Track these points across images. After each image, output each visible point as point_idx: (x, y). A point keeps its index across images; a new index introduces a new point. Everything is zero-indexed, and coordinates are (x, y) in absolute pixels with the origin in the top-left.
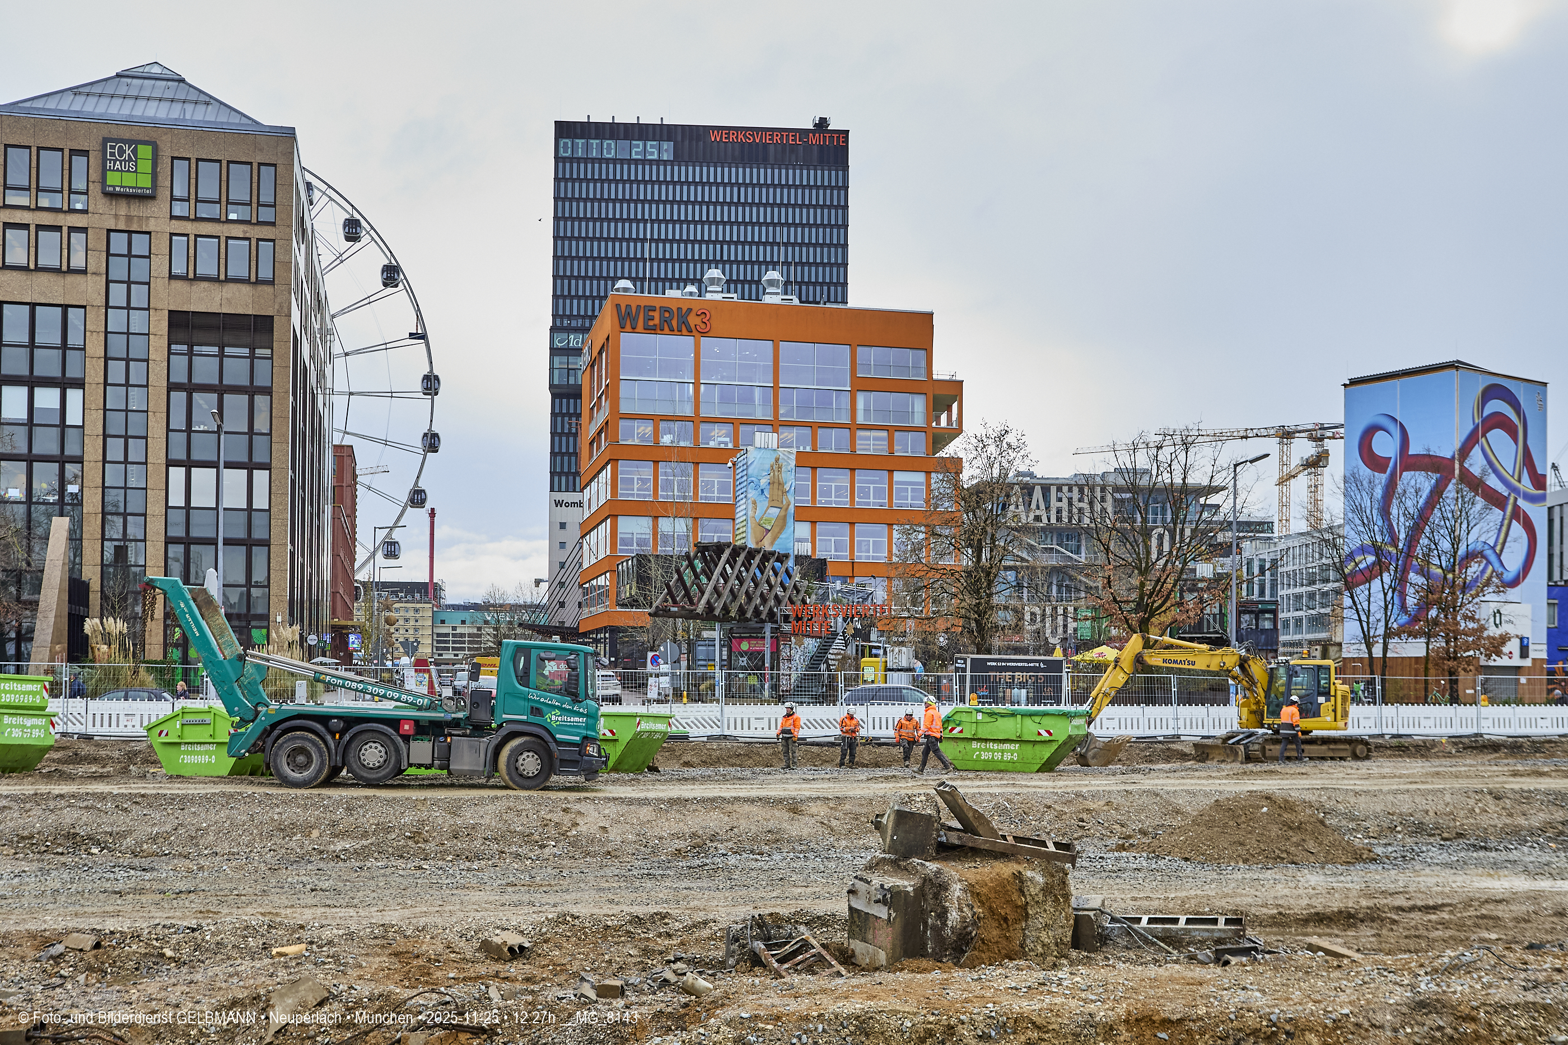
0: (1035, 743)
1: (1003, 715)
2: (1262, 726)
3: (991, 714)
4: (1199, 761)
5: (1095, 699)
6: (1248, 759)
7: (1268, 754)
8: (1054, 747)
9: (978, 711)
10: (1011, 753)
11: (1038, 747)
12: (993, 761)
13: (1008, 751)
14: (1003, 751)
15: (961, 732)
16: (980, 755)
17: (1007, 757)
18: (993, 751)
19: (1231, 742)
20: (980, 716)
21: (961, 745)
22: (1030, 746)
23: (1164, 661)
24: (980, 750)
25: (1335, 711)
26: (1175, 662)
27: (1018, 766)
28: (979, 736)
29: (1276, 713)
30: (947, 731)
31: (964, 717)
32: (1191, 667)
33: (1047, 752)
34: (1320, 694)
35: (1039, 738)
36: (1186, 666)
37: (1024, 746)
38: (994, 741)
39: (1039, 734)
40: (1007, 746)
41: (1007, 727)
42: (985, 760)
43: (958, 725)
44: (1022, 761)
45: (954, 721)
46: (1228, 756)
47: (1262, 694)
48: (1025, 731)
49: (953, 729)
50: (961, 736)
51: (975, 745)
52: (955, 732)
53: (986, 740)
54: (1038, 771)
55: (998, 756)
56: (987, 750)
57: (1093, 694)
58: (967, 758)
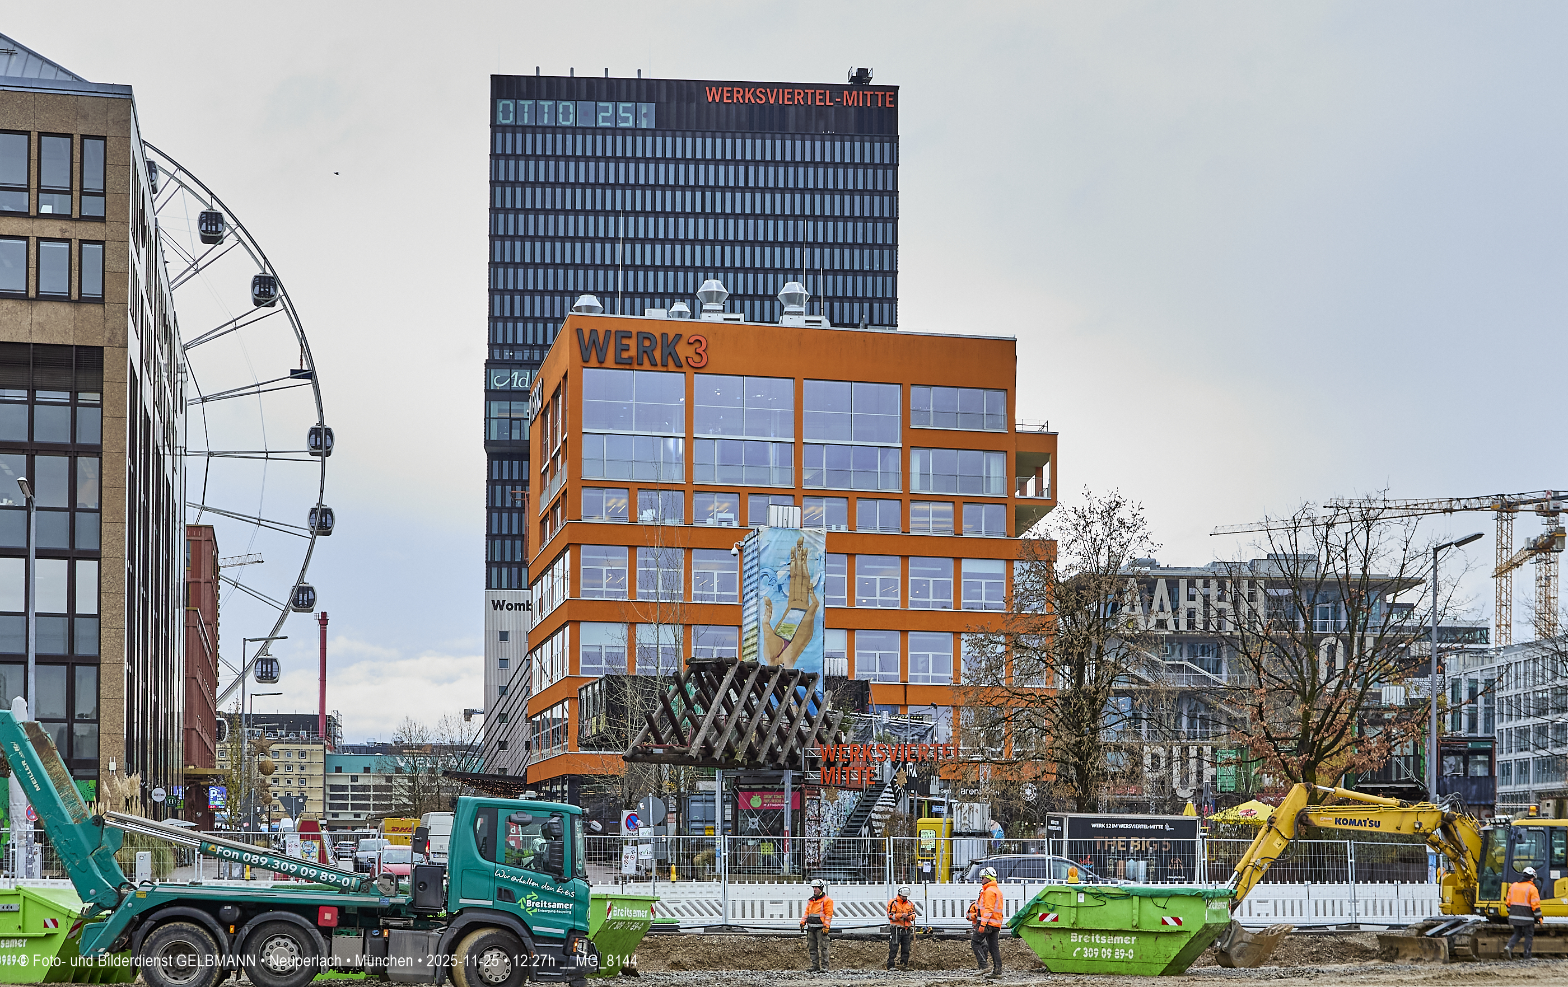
0: (1158, 934)
1: (1114, 897)
2: (1473, 911)
3: (1097, 895)
4: (1386, 960)
5: (1241, 874)
6: (1454, 956)
7: (1481, 949)
8: (1185, 940)
10: (1125, 949)
11: (1162, 941)
12: (1100, 960)
13: (1120, 946)
14: (1113, 947)
15: (1056, 919)
16: (1082, 952)
17: (1120, 954)
18: (1100, 946)
19: (1429, 933)
20: (1082, 898)
21: (1056, 939)
22: (1151, 940)
24: (1082, 945)
27: (1135, 968)
28: (1081, 926)
29: (1493, 892)
30: (1037, 918)
31: (1060, 900)
33: (1174, 948)
34: (1553, 867)
35: (1163, 929)
37: (1143, 940)
38: (1102, 932)
40: (1119, 939)
41: (1119, 914)
42: (1088, 960)
43: (1052, 910)
44: (1141, 959)
45: (1046, 905)
46: (1426, 953)
48: (1144, 918)
49: (1044, 916)
50: (1056, 925)
51: (1074, 938)
52: (1047, 919)
53: (1090, 932)
54: (1162, 974)
55: (1106, 953)
56: (1094, 945)
57: (1239, 867)
58: (1063, 955)
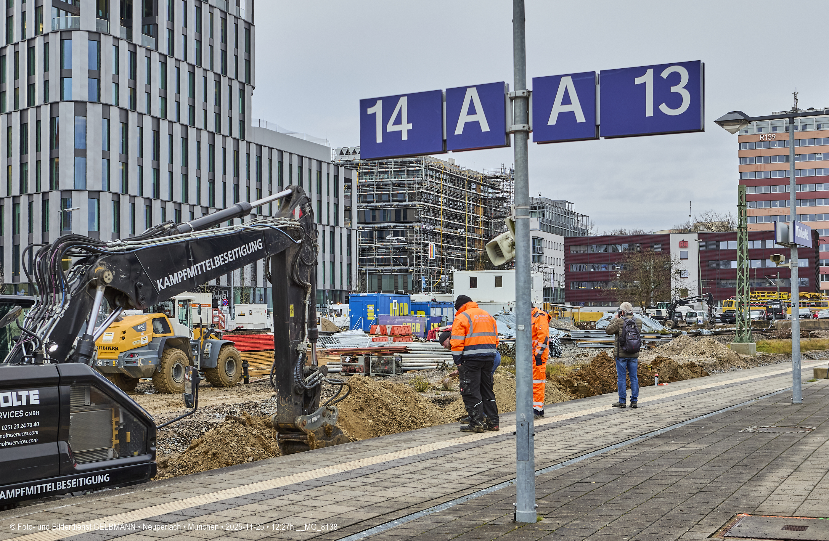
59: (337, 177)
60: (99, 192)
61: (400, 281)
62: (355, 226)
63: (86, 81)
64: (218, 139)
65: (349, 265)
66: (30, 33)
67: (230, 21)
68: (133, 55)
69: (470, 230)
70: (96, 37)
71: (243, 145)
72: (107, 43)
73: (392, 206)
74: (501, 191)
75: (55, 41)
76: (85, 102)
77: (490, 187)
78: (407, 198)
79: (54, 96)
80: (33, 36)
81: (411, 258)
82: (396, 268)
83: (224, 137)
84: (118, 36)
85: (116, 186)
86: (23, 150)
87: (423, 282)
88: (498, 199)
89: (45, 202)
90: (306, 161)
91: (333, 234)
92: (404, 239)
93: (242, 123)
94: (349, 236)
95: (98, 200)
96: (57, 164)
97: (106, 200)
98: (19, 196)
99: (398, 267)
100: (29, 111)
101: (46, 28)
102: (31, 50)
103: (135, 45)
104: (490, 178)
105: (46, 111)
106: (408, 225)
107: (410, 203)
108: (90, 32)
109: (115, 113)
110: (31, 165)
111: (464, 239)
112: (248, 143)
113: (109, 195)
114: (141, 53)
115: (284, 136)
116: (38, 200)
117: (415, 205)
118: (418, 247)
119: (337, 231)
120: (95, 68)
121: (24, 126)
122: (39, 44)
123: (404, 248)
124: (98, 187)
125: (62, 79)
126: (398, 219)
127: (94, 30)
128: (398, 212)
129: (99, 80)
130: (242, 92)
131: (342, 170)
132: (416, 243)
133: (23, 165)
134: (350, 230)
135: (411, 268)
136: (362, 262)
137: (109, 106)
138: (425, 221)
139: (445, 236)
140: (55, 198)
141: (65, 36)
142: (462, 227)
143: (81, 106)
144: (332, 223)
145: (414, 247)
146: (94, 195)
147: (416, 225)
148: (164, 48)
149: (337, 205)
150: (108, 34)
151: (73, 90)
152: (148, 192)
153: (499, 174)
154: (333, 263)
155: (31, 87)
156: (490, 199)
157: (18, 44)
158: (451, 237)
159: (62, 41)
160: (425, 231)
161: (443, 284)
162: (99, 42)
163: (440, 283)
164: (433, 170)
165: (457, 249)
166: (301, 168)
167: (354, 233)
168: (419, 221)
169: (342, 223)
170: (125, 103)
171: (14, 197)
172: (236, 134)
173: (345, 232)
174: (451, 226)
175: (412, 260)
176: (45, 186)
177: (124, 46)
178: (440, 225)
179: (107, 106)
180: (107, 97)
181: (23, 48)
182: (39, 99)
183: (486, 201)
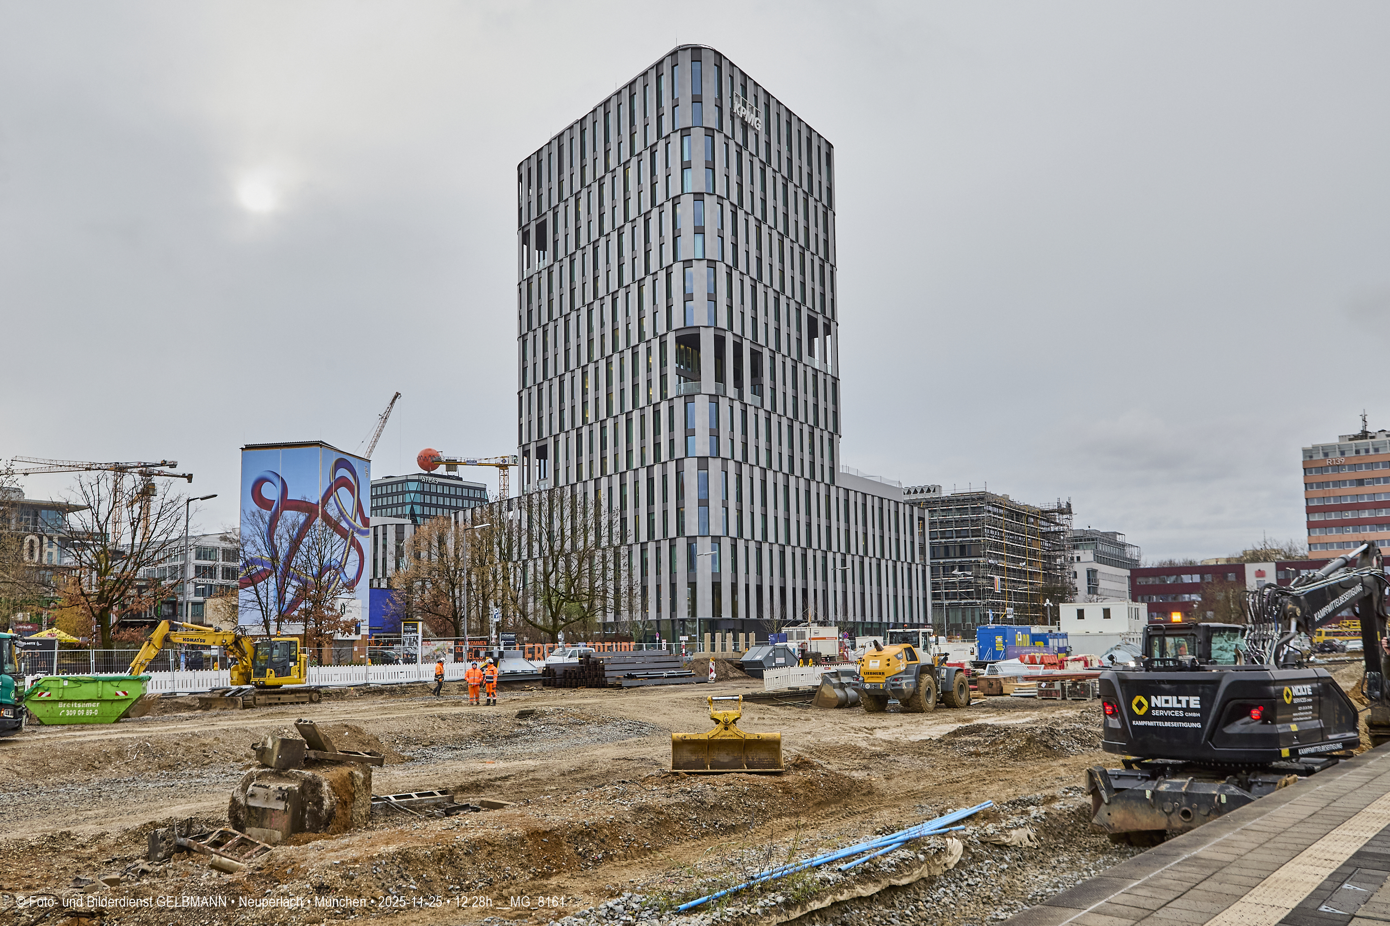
0: (113, 701)
1: (86, 682)
2: (248, 683)
3: (76, 681)
6: (245, 707)
7: (257, 702)
8: (129, 703)
9: (65, 679)
10: (92, 710)
11: (115, 704)
12: (77, 716)
13: (89, 709)
14: (85, 709)
15: (49, 695)
16: (65, 713)
17: (89, 713)
18: (77, 709)
19: (227, 695)
20: (66, 683)
21: (49, 706)
22: (109, 704)
23: (184, 640)
24: (66, 709)
25: (299, 671)
26: (192, 640)
27: (99, 719)
28: (65, 698)
30: (37, 695)
31: (52, 685)
32: (202, 643)
33: (122, 708)
34: (291, 660)
35: (117, 698)
36: (199, 643)
37: (103, 704)
38: (78, 701)
39: (117, 694)
40: (89, 705)
41: (89, 691)
42: (69, 716)
43: (47, 690)
44: (102, 715)
45: (43, 688)
46: (228, 705)
47: (250, 662)
48: (105, 692)
49: (42, 694)
50: (49, 698)
51: (61, 705)
52: (43, 696)
53: (71, 701)
54: (114, 722)
55: (81, 712)
56: (73, 709)
58: (54, 715)
59: (912, 516)
60: (720, 537)
61: (969, 614)
62: (928, 562)
63: (707, 438)
64: (813, 485)
65: (925, 599)
66: (656, 398)
67: (821, 377)
68: (744, 413)
69: (1030, 563)
70: (715, 399)
71: (833, 489)
72: (724, 403)
73: (956, 542)
74: (1057, 524)
75: (679, 405)
76: (707, 457)
77: (1047, 521)
78: (970, 534)
79: (679, 453)
80: (659, 400)
81: (978, 592)
82: (963, 601)
83: (818, 483)
84: (732, 397)
85: (733, 532)
86: (650, 501)
87: (990, 615)
88: (1055, 532)
89: (672, 547)
90: (885, 502)
91: (910, 570)
92: (970, 573)
93: (832, 469)
94: (924, 572)
95: (720, 544)
96: (683, 513)
97: (726, 543)
98: (647, 543)
99: (966, 601)
100: (655, 467)
101: (671, 393)
102: (657, 413)
103: (746, 405)
104: (1047, 512)
105: (672, 467)
106: (973, 559)
107: (974, 539)
108: (710, 395)
109: (731, 465)
110: (659, 515)
111: (1025, 572)
112: (838, 487)
113: (728, 539)
114: (751, 411)
115: (863, 480)
116: (665, 546)
117: (979, 541)
118: (985, 581)
119: (914, 567)
120: (714, 427)
121: (650, 481)
122: (664, 407)
123: (970, 583)
124: (720, 533)
125: (686, 437)
126: (963, 555)
127: (714, 393)
128: (962, 547)
129: (718, 437)
130: (831, 441)
131: (916, 509)
132: (983, 577)
133: (650, 514)
134: (924, 566)
135: (978, 601)
136: (935, 596)
137: (727, 459)
138: (990, 555)
139: (1008, 569)
140: (681, 543)
141: (688, 399)
142: (1023, 560)
143: (704, 460)
144: (909, 560)
145: (980, 581)
146: (716, 539)
147: (981, 560)
148: (768, 406)
149: (912, 543)
150: (725, 396)
151: (697, 447)
152: (758, 537)
153: (1056, 508)
154: (911, 598)
155: (657, 446)
156: (1048, 532)
157: (644, 408)
158: (1014, 570)
159: (686, 404)
160: (990, 565)
161: (1009, 617)
162: (718, 404)
163: (1005, 616)
164: (995, 506)
165: (1019, 582)
166: (881, 509)
167: (928, 569)
168: (984, 556)
169: (917, 560)
170: (739, 457)
171: (642, 544)
172: (827, 480)
173: (920, 567)
174: (1013, 560)
175: (980, 593)
176: (672, 533)
177: (737, 405)
178: (1003, 559)
179: (725, 460)
180: (725, 452)
181: (649, 412)
182: (664, 456)
183: (1044, 535)
